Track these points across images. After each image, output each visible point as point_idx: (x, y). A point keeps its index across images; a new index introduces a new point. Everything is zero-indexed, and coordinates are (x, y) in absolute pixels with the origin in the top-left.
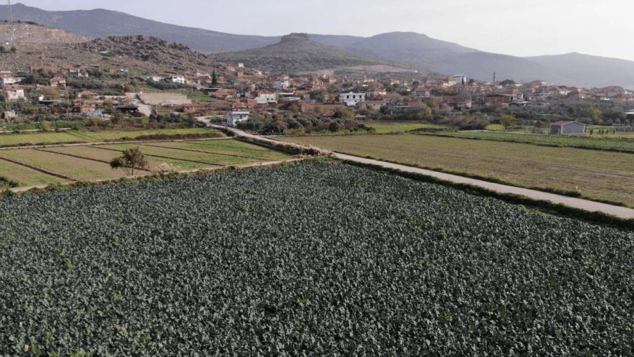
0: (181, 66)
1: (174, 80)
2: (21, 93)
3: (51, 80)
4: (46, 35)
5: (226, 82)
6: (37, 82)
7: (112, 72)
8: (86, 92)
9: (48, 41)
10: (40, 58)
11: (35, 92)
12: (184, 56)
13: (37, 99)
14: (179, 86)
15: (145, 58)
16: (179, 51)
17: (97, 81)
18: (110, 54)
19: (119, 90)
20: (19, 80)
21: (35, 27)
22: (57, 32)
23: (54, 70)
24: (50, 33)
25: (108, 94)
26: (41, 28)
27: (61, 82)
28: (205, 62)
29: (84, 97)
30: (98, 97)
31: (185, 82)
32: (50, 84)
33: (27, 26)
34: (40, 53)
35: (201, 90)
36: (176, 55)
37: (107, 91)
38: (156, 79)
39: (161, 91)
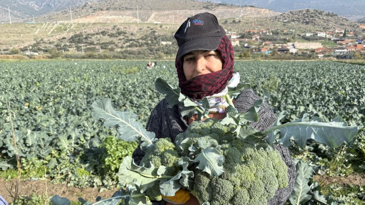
0: (328, 27)
1: (319, 35)
2: (237, 42)
3: (253, 36)
4: (259, 13)
5: (353, 35)
6: (246, 38)
7: (285, 31)
8: (267, 42)
9: (259, 16)
10: (251, 25)
11: (244, 42)
12: (332, 20)
13: (244, 45)
14: (321, 38)
15: (307, 23)
16: (330, 17)
17: (275, 36)
18: (289, 22)
19: (286, 41)
20: (239, 36)
21: (253, 8)
22: (265, 11)
23: (256, 32)
24: (261, 11)
25: (278, 43)
26: (256, 9)
27: (257, 37)
28: (345, 24)
29: (266, 44)
30: (272, 45)
31: (326, 36)
32: (252, 38)
33: (249, 8)
34: (252, 23)
35: (334, 40)
36: (327, 20)
37: (278, 42)
38: (308, 35)
39: (308, 41)
